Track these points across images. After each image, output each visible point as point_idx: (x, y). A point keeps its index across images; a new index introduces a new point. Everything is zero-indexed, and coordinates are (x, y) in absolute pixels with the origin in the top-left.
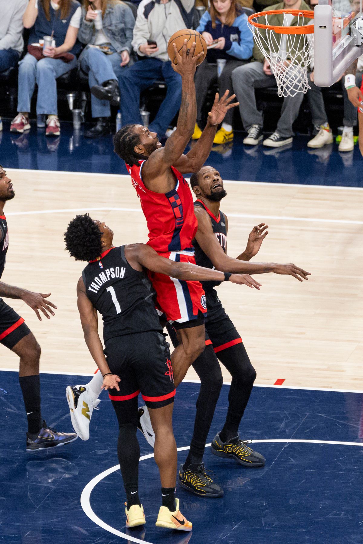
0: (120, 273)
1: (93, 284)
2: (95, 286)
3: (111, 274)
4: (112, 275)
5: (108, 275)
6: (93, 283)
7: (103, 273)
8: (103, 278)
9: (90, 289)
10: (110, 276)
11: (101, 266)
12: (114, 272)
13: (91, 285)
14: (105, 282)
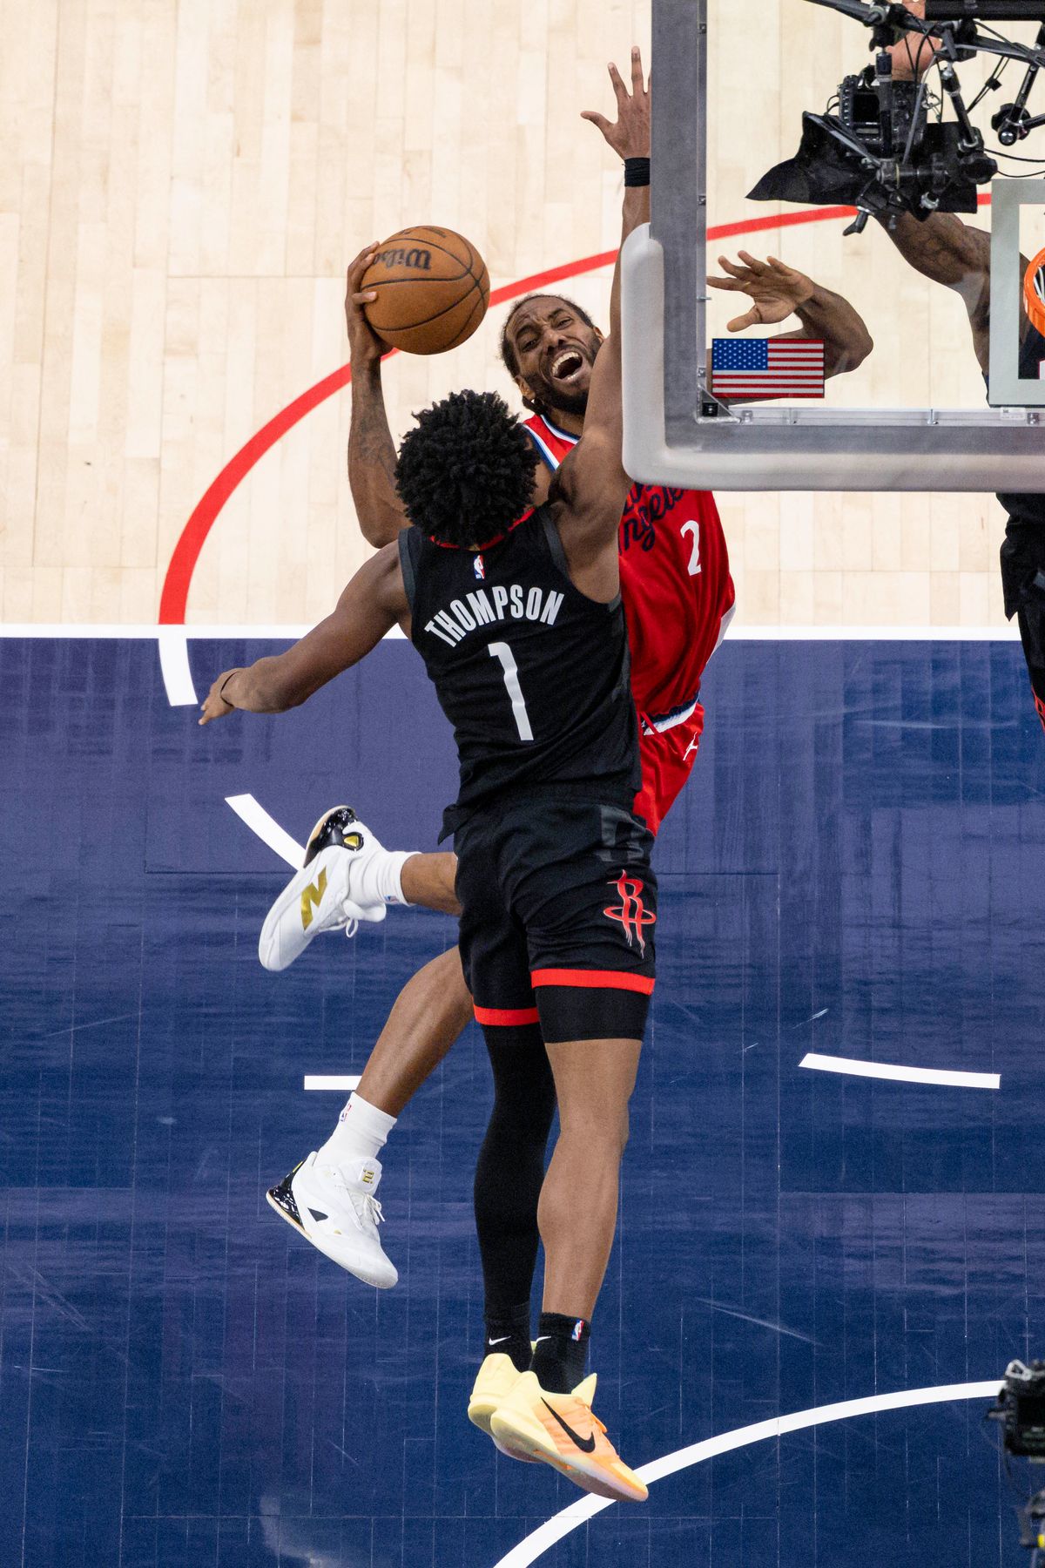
0: (546, 608)
1: (442, 617)
2: (450, 625)
3: (511, 602)
4: (513, 608)
5: (500, 604)
6: (442, 613)
7: (481, 593)
8: (481, 609)
9: (430, 627)
10: (507, 609)
11: (480, 572)
12: (524, 600)
13: (437, 618)
14: (487, 621)
